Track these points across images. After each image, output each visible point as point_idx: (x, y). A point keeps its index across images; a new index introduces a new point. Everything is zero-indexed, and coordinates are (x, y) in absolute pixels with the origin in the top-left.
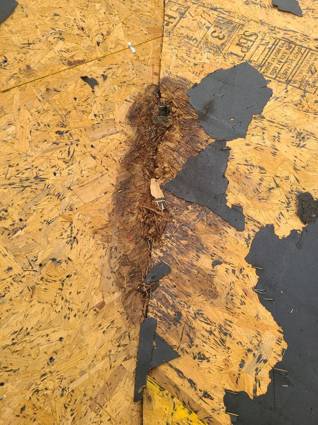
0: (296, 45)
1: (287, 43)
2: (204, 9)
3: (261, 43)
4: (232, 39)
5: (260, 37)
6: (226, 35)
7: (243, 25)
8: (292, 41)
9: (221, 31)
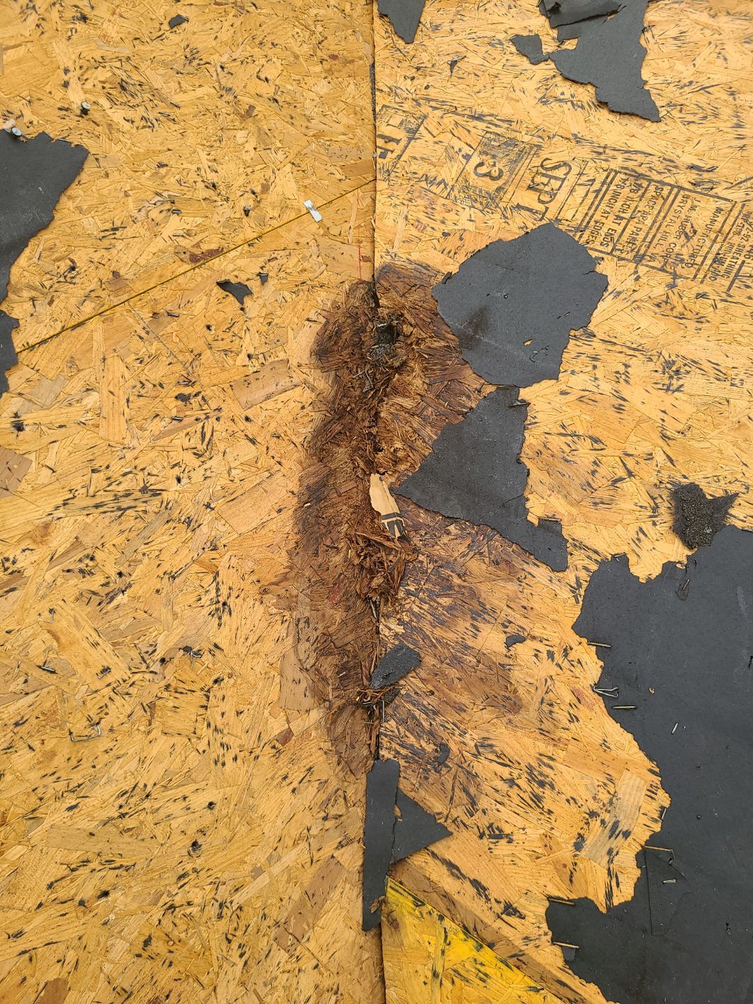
0: (650, 181)
1: (633, 178)
2: (457, 118)
3: (580, 182)
4: (518, 177)
5: (575, 170)
6: (505, 170)
7: (539, 147)
8: (642, 174)
9: (495, 163)
